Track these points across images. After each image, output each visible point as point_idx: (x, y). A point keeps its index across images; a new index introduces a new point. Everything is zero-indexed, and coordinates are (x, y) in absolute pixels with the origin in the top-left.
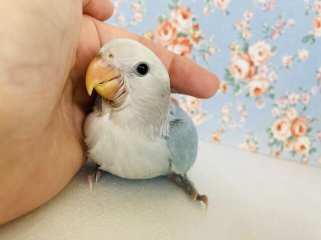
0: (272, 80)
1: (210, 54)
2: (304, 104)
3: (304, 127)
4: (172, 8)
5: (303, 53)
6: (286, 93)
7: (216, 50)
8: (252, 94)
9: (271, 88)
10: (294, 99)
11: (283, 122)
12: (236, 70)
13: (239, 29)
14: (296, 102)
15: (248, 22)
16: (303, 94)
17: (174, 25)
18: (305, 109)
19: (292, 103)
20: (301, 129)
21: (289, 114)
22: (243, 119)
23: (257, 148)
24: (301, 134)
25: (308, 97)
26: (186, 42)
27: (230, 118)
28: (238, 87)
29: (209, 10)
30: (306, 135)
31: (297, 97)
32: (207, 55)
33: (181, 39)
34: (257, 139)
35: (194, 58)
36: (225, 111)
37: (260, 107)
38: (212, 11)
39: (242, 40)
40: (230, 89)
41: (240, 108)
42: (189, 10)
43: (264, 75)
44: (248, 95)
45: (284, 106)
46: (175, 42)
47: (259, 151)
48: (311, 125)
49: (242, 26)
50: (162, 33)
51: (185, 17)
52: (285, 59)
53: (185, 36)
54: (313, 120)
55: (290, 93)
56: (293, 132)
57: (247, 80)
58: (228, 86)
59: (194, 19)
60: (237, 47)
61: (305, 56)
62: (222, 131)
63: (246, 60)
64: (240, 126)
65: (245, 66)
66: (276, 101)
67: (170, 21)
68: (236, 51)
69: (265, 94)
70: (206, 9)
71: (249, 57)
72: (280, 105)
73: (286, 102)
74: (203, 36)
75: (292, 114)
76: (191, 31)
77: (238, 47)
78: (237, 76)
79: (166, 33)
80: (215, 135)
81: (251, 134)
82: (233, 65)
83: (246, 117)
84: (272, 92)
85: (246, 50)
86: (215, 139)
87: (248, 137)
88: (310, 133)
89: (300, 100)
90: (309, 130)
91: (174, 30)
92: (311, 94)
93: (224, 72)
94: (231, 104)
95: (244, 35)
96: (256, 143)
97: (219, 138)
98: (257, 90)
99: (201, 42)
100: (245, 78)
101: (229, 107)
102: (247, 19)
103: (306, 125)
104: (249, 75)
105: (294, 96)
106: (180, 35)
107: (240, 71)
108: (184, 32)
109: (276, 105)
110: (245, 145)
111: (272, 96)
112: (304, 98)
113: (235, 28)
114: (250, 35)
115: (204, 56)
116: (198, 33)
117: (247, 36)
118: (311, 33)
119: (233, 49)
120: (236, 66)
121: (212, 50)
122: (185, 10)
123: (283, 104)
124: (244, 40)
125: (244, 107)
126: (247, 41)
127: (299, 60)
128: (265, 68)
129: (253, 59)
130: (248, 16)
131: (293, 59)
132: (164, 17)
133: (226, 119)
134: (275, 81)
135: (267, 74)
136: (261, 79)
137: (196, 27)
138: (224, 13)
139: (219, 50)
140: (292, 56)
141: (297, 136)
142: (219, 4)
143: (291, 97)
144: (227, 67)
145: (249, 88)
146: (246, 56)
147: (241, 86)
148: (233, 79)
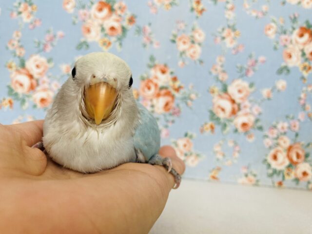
0: (256, 113)
1: (191, 100)
2: (294, 131)
3: (301, 153)
4: (150, 67)
5: (281, 84)
6: (274, 123)
7: (197, 95)
8: (240, 129)
9: (257, 121)
10: (283, 128)
11: (277, 151)
12: (219, 110)
13: (214, 73)
14: (286, 130)
15: (222, 66)
16: (292, 122)
17: (155, 81)
18: (297, 135)
19: (282, 131)
20: (298, 156)
21: (281, 142)
22: (237, 155)
23: (258, 181)
24: (299, 160)
25: (297, 123)
26: (168, 94)
27: (224, 155)
28: (225, 126)
29: (184, 63)
30: (305, 161)
31: (286, 125)
32: (189, 102)
33: (163, 92)
34: (255, 172)
35: (178, 105)
36: (217, 149)
37: (251, 140)
38: (187, 63)
39: (219, 83)
40: (218, 128)
41: (231, 144)
42: (166, 66)
43: (248, 110)
44: (236, 131)
45: (275, 136)
46: (158, 95)
47: (260, 183)
48: (308, 150)
49: (216, 70)
50: (146, 89)
51: (163, 72)
52: (265, 92)
53: (166, 88)
54: (308, 145)
55: (278, 123)
56: (291, 160)
57: (233, 117)
58: (214, 126)
59: (172, 73)
60: (216, 89)
61: (283, 87)
62: (219, 169)
64: (235, 161)
65: (228, 106)
66: (266, 132)
67: (151, 78)
68: (216, 93)
69: (253, 127)
70: (180, 63)
71: (230, 96)
72: (270, 135)
73: (275, 131)
74: (183, 85)
75: (285, 142)
76: (171, 83)
77: (218, 88)
78: (221, 115)
79: (149, 88)
80: (213, 174)
81: (248, 168)
82: (216, 106)
83: (239, 152)
84: (259, 124)
86: (214, 177)
87: (245, 171)
88: (309, 159)
89: (289, 128)
90: (307, 156)
91: (156, 85)
92: (299, 120)
93: (209, 114)
94: (221, 142)
95: (220, 78)
96: (255, 176)
97: (217, 176)
98: (244, 125)
99: (182, 91)
100: (230, 116)
101: (220, 145)
102: (220, 63)
103: (303, 151)
104: (234, 112)
105: (283, 125)
106: (162, 88)
107: (223, 110)
108: (165, 85)
109: (266, 136)
110: (244, 180)
111: (260, 128)
112: (293, 125)
113: (210, 73)
114: (226, 77)
115: (187, 104)
116: (177, 84)
117: (223, 78)
118: (283, 64)
119: (213, 92)
120: (219, 107)
121: (193, 96)
122: (162, 67)
123: (273, 133)
124: (221, 82)
125: (236, 144)
126: (224, 82)
127: (279, 91)
128: (247, 103)
130: (221, 61)
131: (272, 91)
132: (145, 75)
133: (220, 157)
134: (260, 114)
135: (251, 108)
136: (246, 114)
137: (175, 79)
138: (198, 62)
139: (200, 96)
140: (270, 88)
141: (296, 163)
142: (192, 56)
143: (279, 126)
144: (211, 108)
145: (236, 125)
146: (226, 96)
147: (227, 123)
148: (218, 119)
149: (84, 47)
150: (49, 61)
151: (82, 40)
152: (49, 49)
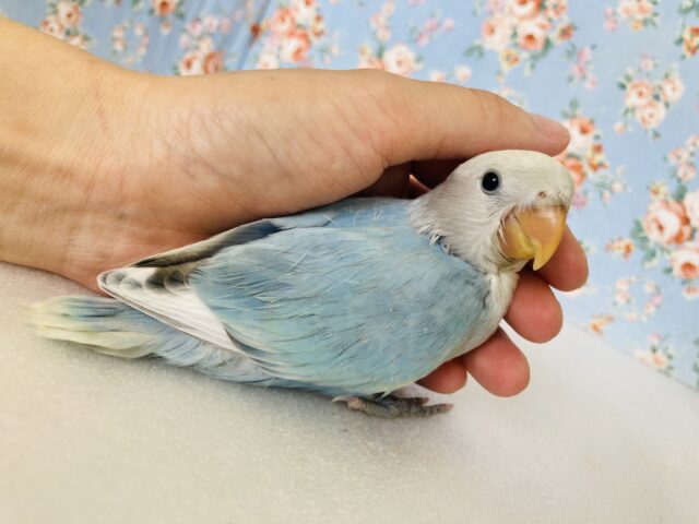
1: (612, 191)
4: (566, 116)
7: (625, 188)
8: (677, 271)
12: (654, 227)
13: (672, 161)
15: (692, 154)
22: (652, 309)
23: (671, 368)
26: (578, 168)
27: (628, 301)
28: (653, 255)
29: (625, 125)
32: (607, 193)
34: (671, 351)
35: (585, 193)
36: (622, 286)
37: (689, 297)
38: (630, 128)
39: (674, 182)
40: (637, 254)
41: (648, 289)
42: (592, 122)
44: (669, 271)
47: (673, 373)
49: (679, 157)
51: (584, 131)
53: (577, 158)
57: (673, 246)
58: (633, 248)
59: (597, 137)
60: (664, 189)
62: (610, 319)
63: (678, 214)
64: (644, 319)
65: (672, 224)
68: (661, 196)
70: (619, 125)
71: (684, 210)
74: (607, 163)
76: (589, 153)
77: (667, 189)
78: (654, 235)
80: (596, 322)
81: (663, 339)
82: (651, 217)
83: (658, 307)
85: (680, 197)
86: (595, 328)
87: (656, 342)
93: (632, 225)
94: (634, 278)
95: (680, 173)
96: (670, 357)
97: (602, 328)
98: (688, 266)
99: (602, 172)
100: (669, 242)
101: (630, 282)
102: (692, 149)
104: (678, 239)
107: (661, 228)
108: (577, 152)
110: (648, 355)
113: (665, 159)
114: (691, 175)
115: (601, 195)
116: (599, 158)
117: (685, 175)
119: (656, 192)
120: (656, 220)
121: (617, 187)
122: (586, 121)
124: (679, 180)
125: (658, 291)
126: (684, 183)
129: (689, 214)
130: (694, 145)
133: (620, 300)
137: (598, 149)
138: (651, 134)
139: (629, 190)
142: (644, 120)
144: (640, 218)
145: (673, 260)
146: (679, 208)
147: (658, 253)
148: (645, 239)
149: (476, 53)
150: (419, 59)
151: (477, 42)
152: (424, 42)
